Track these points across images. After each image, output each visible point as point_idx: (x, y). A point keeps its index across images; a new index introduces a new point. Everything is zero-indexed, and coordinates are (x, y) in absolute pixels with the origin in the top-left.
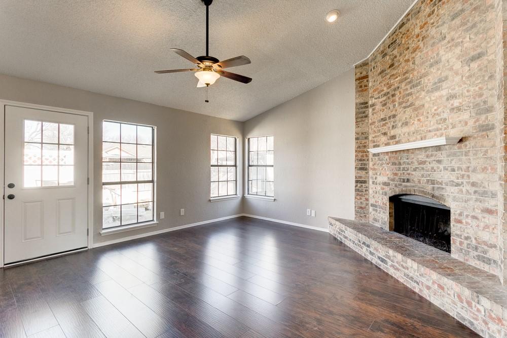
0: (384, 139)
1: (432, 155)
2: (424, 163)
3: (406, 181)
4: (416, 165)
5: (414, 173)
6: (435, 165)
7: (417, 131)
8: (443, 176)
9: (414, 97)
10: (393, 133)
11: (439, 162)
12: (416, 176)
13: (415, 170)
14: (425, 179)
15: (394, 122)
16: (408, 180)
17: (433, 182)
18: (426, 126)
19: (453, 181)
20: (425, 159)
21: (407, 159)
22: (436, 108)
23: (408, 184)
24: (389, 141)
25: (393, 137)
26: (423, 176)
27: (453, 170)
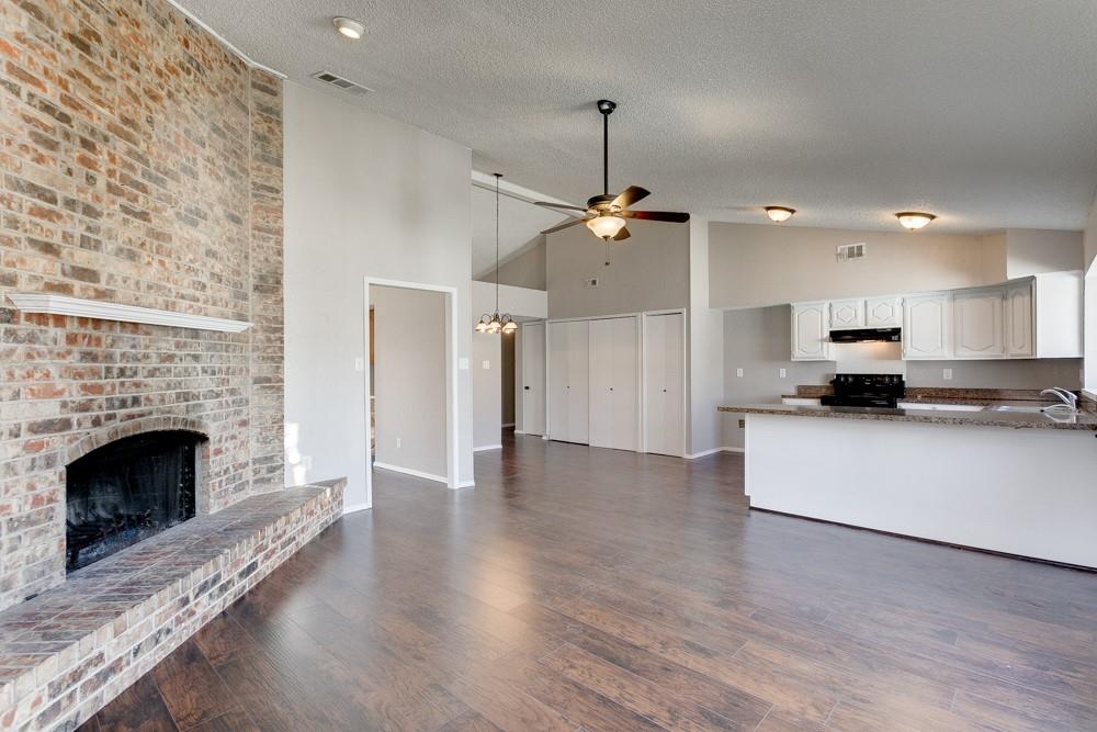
0: (40, 263)
1: (185, 345)
2: (170, 358)
3: (129, 402)
4: (154, 363)
5: (149, 380)
6: (189, 364)
7: (160, 288)
8: (202, 383)
9: (151, 205)
10: (82, 258)
11: (196, 358)
12: (154, 388)
13: (152, 374)
14: (173, 393)
15: (89, 229)
16: (136, 401)
17: (186, 397)
18: (176, 282)
19: (212, 391)
20: (173, 351)
21: (134, 347)
22: (191, 256)
23: (135, 410)
24: (67, 280)
25: (87, 274)
26: (169, 386)
27: (214, 373)
